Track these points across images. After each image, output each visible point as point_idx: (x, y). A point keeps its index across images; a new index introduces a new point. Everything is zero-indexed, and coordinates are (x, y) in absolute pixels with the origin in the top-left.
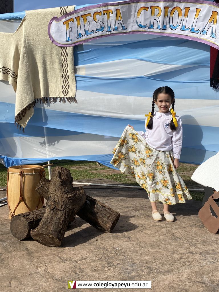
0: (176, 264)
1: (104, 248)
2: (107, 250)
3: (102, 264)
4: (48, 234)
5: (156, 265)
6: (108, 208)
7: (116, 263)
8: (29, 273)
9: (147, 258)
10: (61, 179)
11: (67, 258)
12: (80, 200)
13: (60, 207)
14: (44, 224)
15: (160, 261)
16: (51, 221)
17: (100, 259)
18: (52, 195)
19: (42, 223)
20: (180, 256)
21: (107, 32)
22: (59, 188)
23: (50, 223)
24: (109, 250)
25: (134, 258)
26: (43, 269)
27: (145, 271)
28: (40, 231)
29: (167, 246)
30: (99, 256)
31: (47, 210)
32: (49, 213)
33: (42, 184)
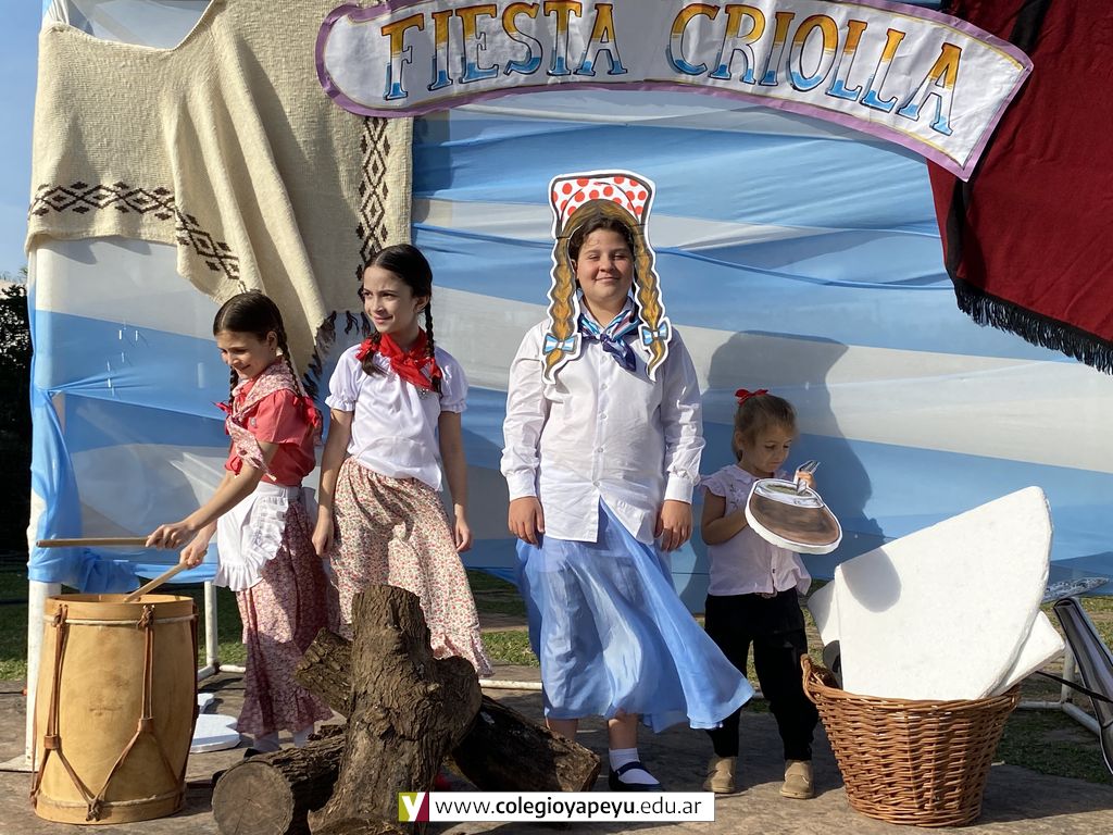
4: (376, 821)
10: (399, 628)
12: (464, 703)
13: (404, 727)
14: (357, 789)
16: (383, 777)
18: (370, 688)
21: (549, 74)
22: (394, 662)
23: (381, 785)
28: (349, 813)
31: (361, 741)
32: (373, 750)
33: (321, 651)
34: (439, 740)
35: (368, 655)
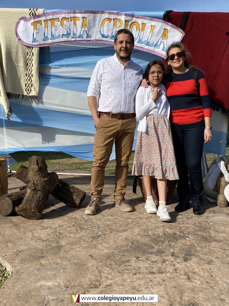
0: (130, 225)
1: (75, 218)
2: (78, 219)
3: (76, 229)
4: (30, 209)
5: (116, 227)
6: (77, 189)
7: (86, 227)
8: (20, 237)
9: (108, 223)
10: (38, 166)
11: (48, 226)
12: (54, 182)
13: (39, 188)
14: (27, 202)
15: (119, 224)
16: (33, 199)
17: (73, 226)
18: (31, 179)
19: (25, 201)
20: (132, 220)
21: (72, 38)
22: (37, 173)
23: (32, 201)
24: (80, 219)
25: (99, 223)
26: (31, 234)
27: (108, 231)
28: (24, 207)
29: (122, 214)
30: (72, 224)
31: (29, 191)
32: (31, 193)
33: (21, 170)
34: (47, 191)
35: (31, 172)
